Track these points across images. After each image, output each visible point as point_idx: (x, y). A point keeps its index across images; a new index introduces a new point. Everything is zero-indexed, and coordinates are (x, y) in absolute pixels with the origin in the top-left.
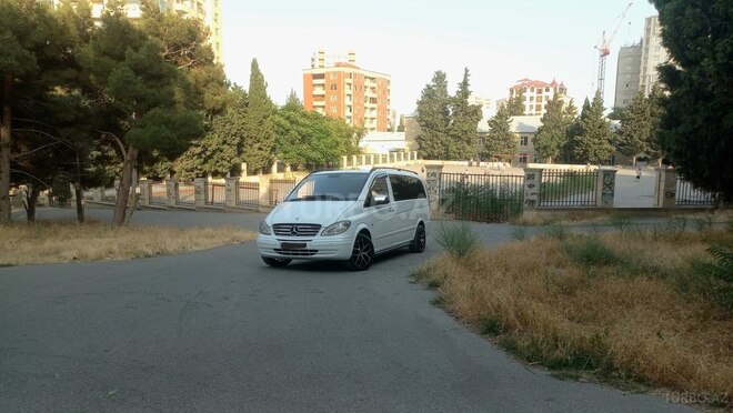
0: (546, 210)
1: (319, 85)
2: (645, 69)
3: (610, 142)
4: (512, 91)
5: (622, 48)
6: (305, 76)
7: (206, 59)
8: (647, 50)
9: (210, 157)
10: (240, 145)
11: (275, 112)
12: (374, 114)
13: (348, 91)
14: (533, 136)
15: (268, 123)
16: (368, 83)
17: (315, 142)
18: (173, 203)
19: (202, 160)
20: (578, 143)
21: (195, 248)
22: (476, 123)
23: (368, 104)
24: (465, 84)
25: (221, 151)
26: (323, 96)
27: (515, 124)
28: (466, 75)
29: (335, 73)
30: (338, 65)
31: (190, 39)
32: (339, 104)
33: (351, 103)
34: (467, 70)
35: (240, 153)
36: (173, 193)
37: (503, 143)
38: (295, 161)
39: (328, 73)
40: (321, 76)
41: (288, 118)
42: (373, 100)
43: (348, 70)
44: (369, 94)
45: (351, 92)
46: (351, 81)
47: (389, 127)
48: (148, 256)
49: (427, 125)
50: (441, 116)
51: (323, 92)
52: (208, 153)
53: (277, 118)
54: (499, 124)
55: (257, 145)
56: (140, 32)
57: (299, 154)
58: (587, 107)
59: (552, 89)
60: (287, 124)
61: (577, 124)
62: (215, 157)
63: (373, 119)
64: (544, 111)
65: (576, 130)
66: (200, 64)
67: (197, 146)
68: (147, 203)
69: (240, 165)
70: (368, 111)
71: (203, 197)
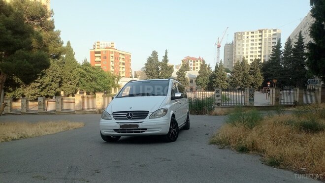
0: (225, 107)
1: (98, 56)
2: (235, 53)
3: (227, 82)
4: (183, 61)
5: (225, 45)
6: (91, 52)
7: (50, 27)
8: (235, 45)
9: (44, 88)
10: (60, 82)
11: (79, 67)
12: (124, 70)
13: (112, 60)
14: (195, 79)
15: (75, 72)
16: (121, 56)
17: (99, 81)
18: (25, 111)
19: (40, 90)
20: (214, 82)
21: (46, 133)
22: (171, 74)
23: (121, 66)
24: (166, 57)
25: (51, 85)
26: (100, 61)
27: (188, 74)
28: (166, 53)
29: (105, 51)
30: (107, 48)
31: (41, 15)
32: (108, 66)
33: (113, 65)
34: (166, 51)
35: (60, 86)
36: (25, 105)
37: (183, 82)
38: (89, 90)
39: (102, 51)
40: (99, 53)
41: (85, 70)
42: (123, 64)
43: (111, 50)
44: (121, 61)
45: (113, 60)
46: (113, 55)
47: (131, 76)
48: (13, 139)
49: (150, 75)
50: (156, 70)
51: (100, 60)
52: (43, 86)
53: (80, 70)
54: (181, 74)
55: (70, 82)
56: (10, 7)
57: (91, 87)
58: (217, 67)
59: (199, 61)
60: (85, 72)
61: (214, 74)
62: (47, 88)
63: (123, 72)
64: (199, 69)
65: (213, 77)
66: (47, 30)
67: (38, 82)
68: (9, 112)
69: (60, 92)
70: (121, 68)
71: (42, 107)
